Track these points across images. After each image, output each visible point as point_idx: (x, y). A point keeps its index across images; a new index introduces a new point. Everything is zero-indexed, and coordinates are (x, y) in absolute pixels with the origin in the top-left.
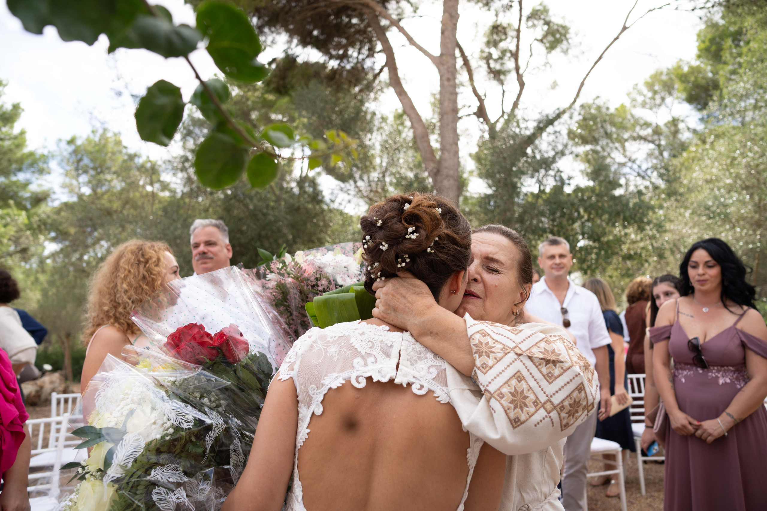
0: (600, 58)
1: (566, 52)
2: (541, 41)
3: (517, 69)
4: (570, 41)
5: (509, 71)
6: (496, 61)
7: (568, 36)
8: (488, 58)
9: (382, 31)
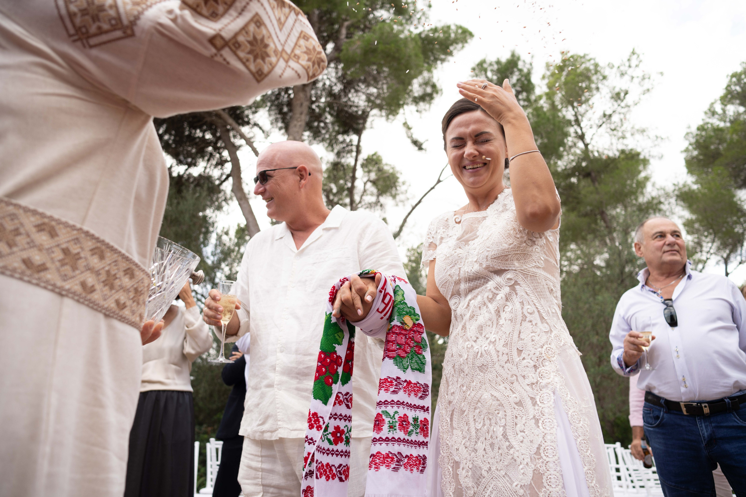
0: (420, 202)
1: (394, 197)
2: (374, 183)
3: (352, 202)
4: (398, 188)
5: (346, 204)
6: (335, 195)
7: (397, 184)
8: (328, 192)
9: (233, 149)
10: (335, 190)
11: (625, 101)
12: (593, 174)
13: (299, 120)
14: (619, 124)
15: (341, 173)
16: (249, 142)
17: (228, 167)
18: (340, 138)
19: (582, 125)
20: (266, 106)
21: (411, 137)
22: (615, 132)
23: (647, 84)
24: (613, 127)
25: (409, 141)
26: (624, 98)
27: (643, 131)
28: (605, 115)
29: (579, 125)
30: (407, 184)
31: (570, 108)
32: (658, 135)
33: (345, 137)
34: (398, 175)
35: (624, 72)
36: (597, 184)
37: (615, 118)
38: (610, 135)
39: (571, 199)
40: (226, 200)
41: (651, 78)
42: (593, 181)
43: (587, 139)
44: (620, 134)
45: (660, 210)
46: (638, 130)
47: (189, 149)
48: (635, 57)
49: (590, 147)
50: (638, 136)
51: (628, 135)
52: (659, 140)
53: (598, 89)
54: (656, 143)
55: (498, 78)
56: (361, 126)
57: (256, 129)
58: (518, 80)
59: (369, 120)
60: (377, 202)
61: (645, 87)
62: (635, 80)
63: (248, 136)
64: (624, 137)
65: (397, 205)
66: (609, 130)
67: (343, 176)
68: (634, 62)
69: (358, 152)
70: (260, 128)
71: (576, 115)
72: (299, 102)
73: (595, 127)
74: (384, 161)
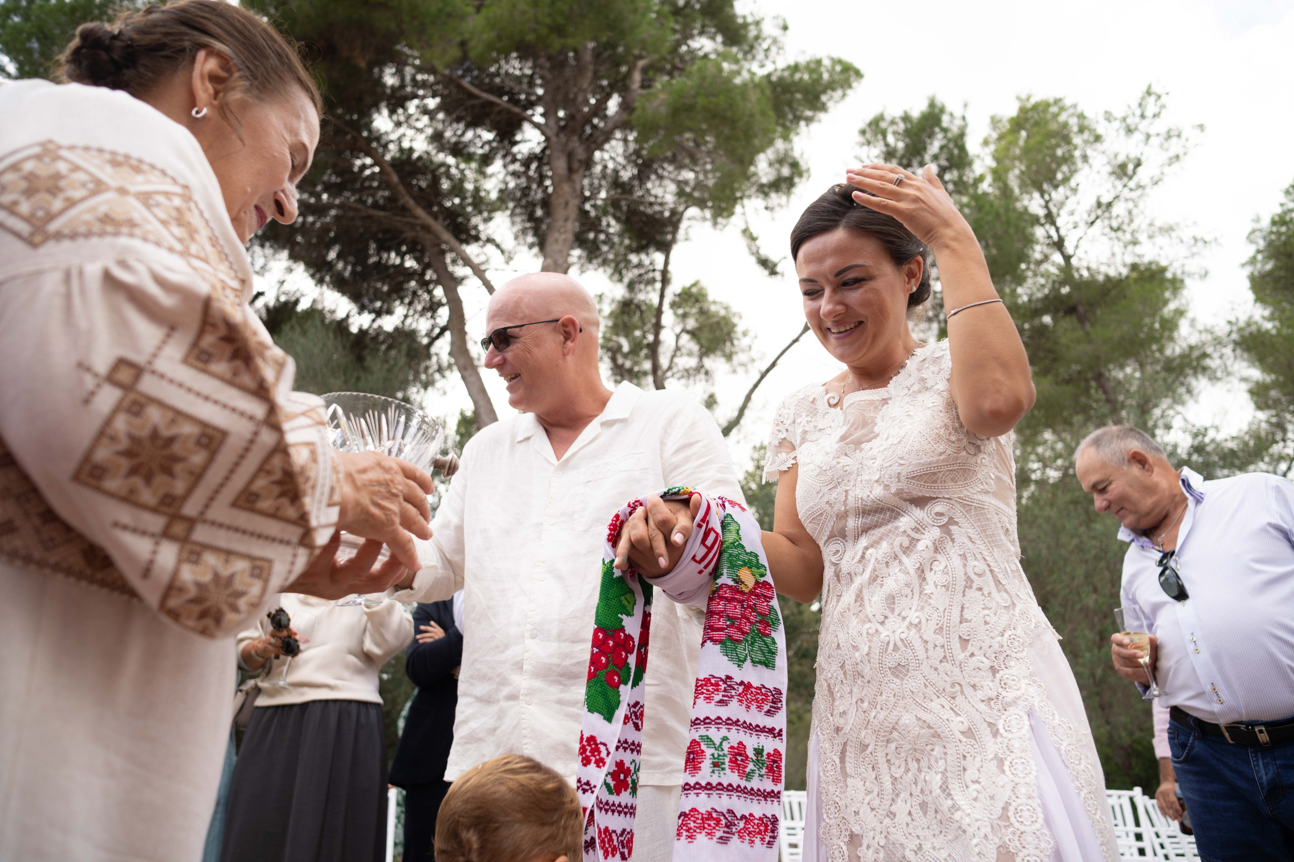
0: (773, 365)
1: (729, 357)
2: (694, 334)
3: (656, 368)
4: (735, 342)
5: (645, 373)
7: (733, 335)
8: (614, 352)
9: (451, 283)
10: (626, 348)
11: (1135, 179)
12: (1081, 309)
13: (563, 230)
14: (1127, 221)
15: (636, 318)
16: (479, 272)
17: (444, 314)
18: (634, 258)
19: (1059, 222)
20: (507, 208)
21: (756, 254)
22: (1120, 234)
23: (1175, 146)
24: (1115, 224)
25: (753, 260)
26: (1134, 172)
27: (1168, 230)
28: (1099, 205)
29: (1053, 223)
30: (751, 334)
31: (1036, 195)
32: (1199, 236)
33: (643, 256)
34: (735, 320)
35: (1132, 127)
36: (1088, 326)
37: (1119, 209)
38: (1111, 239)
39: (1041, 354)
40: (440, 370)
41: (1184, 135)
42: (1082, 320)
43: (1069, 248)
44: (1128, 237)
45: (1205, 369)
46: (1161, 229)
47: (379, 285)
48: (1152, 98)
49: (1074, 261)
50: (1160, 240)
51: (1142, 237)
52: (1200, 244)
53: (1085, 158)
54: (1195, 250)
55: (907, 146)
56: (669, 237)
57: (490, 248)
58: (942, 148)
59: (683, 225)
60: (700, 368)
61: (1172, 153)
62: (1154, 141)
63: (476, 260)
64: (1135, 243)
65: (734, 371)
66: (1108, 230)
67: (639, 324)
68: (1150, 110)
69: (665, 281)
70: (498, 246)
71: (1046, 207)
72: (562, 201)
73: (1082, 225)
74: (711, 297)
